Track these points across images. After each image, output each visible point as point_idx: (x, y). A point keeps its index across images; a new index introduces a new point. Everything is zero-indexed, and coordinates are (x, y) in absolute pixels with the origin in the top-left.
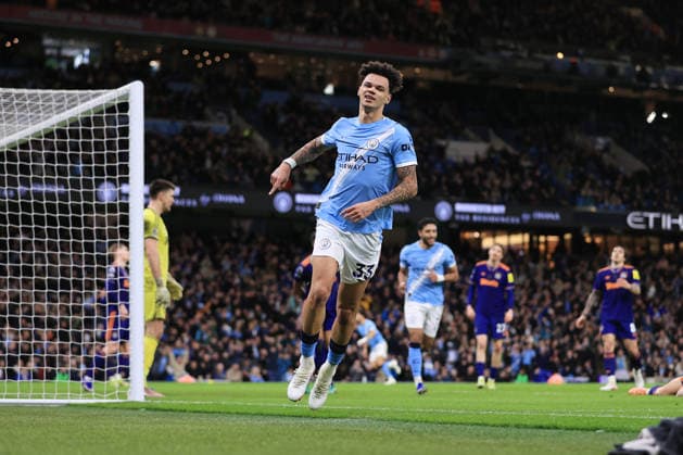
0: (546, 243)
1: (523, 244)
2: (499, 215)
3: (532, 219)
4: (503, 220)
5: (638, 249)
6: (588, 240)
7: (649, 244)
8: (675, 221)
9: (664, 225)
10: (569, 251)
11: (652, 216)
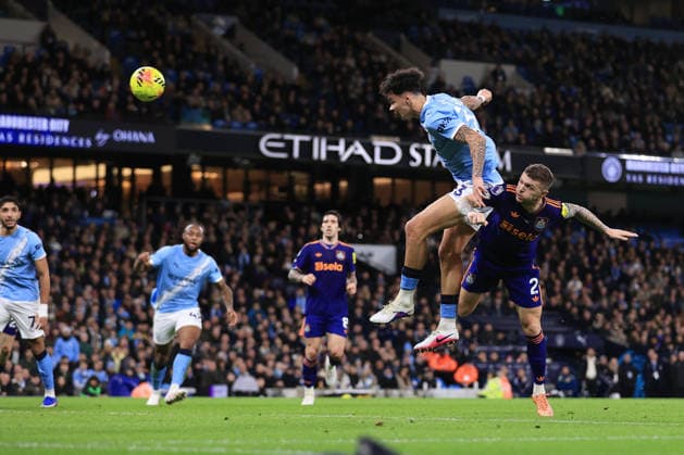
0: (133, 178)
1: (97, 179)
2: (61, 134)
3: (111, 140)
4: (65, 141)
5: (275, 190)
6: (197, 175)
7: (291, 182)
8: (333, 148)
9: (315, 156)
10: (169, 192)
11: (297, 139)
